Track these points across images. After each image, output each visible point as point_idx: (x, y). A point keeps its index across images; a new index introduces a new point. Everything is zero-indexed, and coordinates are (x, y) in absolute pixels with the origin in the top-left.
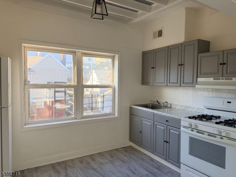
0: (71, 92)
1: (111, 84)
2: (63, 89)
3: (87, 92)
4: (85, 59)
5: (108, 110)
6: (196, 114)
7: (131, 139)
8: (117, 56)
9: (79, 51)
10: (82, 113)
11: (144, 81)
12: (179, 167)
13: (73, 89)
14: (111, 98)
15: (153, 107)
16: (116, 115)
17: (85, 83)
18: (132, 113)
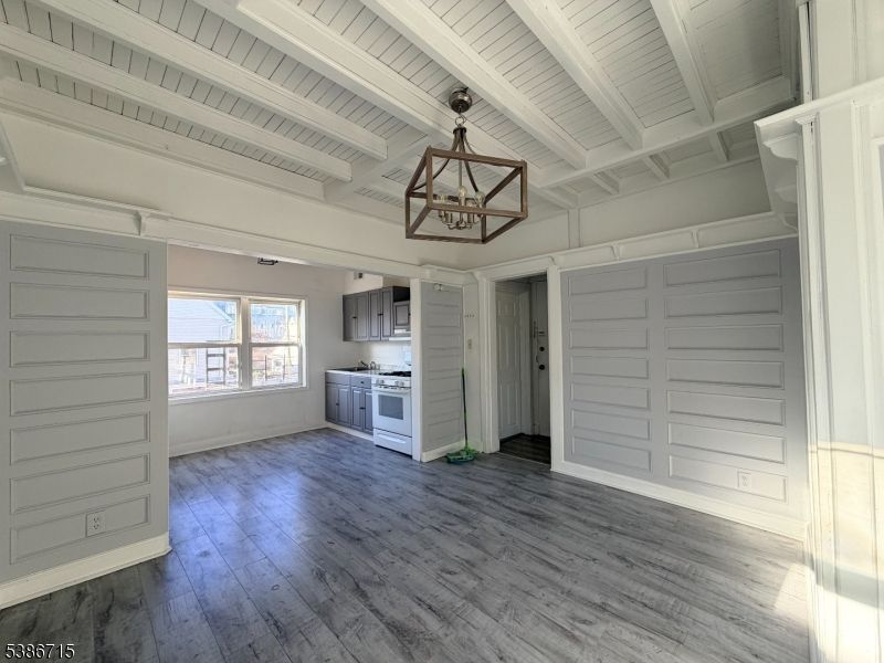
0: (233, 355)
1: (295, 340)
2: (221, 351)
3: (257, 353)
4: (255, 308)
5: (293, 379)
6: (390, 371)
7: (328, 418)
8: (303, 302)
9: (245, 299)
10: (251, 383)
11: (346, 337)
12: (372, 434)
13: (236, 349)
14: (296, 369)
15: (359, 370)
16: (304, 385)
17: (254, 340)
18: (328, 382)
